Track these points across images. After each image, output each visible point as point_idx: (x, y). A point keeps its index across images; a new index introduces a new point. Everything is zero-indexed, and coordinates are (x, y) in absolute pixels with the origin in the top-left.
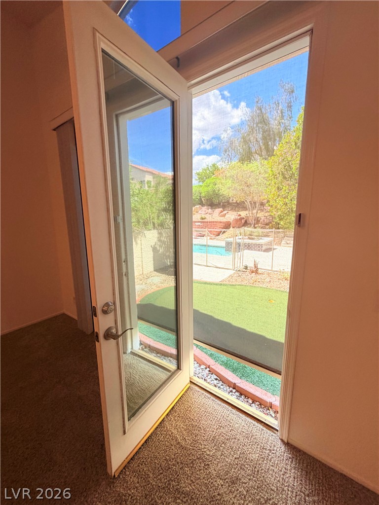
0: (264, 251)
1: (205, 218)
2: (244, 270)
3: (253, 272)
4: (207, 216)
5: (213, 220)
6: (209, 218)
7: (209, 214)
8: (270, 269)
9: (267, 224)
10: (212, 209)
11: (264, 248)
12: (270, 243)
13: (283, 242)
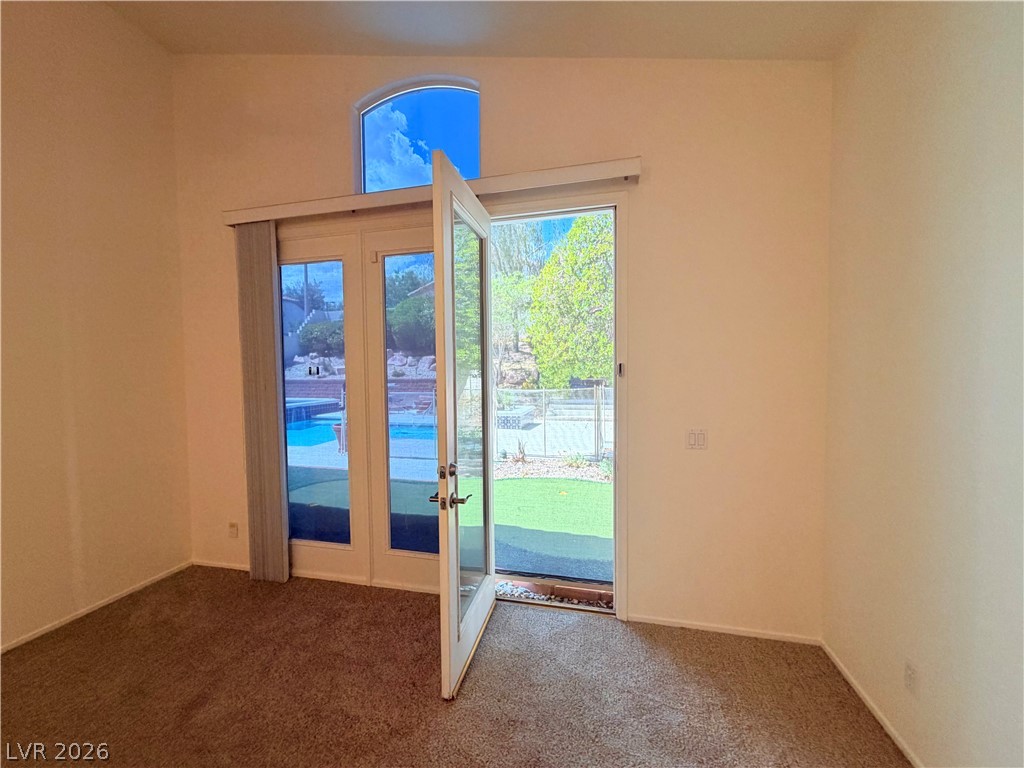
0: (523, 428)
1: (403, 374)
2: (502, 460)
3: (518, 461)
4: (407, 370)
5: (419, 377)
6: (411, 374)
7: (410, 366)
8: (542, 453)
9: (519, 383)
10: (413, 356)
11: (523, 423)
12: (529, 415)
13: (548, 413)
